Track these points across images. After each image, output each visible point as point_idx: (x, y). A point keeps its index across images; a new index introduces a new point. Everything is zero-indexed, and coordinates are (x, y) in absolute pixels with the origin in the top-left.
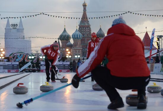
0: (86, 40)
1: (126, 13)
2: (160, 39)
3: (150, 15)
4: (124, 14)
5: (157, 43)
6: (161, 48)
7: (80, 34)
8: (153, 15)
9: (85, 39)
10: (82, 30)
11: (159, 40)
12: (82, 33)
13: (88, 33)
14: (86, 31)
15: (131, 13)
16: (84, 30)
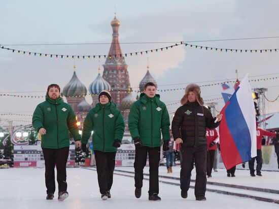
0: (119, 96)
1: (176, 45)
2: (261, 96)
3: (226, 50)
4: (172, 47)
5: (255, 104)
6: (261, 114)
7: (106, 83)
8: (231, 50)
9: (116, 95)
10: (111, 76)
11: (257, 98)
12: (111, 81)
13: (123, 81)
14: (117, 77)
15: (186, 45)
16: (114, 76)
